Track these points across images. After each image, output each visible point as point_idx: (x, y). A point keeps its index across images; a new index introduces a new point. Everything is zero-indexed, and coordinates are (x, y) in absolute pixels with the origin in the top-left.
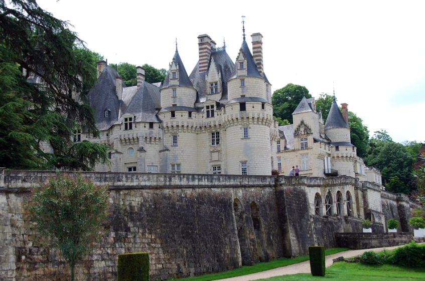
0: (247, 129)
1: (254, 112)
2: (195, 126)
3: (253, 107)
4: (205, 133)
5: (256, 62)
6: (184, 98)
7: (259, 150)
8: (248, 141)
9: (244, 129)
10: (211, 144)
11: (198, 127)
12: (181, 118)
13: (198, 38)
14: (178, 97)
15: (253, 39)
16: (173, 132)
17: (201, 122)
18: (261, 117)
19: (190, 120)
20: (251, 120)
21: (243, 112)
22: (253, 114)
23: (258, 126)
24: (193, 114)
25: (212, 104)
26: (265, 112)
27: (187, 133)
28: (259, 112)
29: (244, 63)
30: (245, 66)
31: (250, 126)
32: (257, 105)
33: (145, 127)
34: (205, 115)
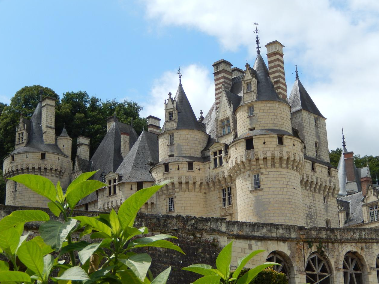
0: (258, 176)
1: (266, 149)
2: (198, 182)
3: (265, 143)
4: (215, 190)
5: (273, 81)
6: (184, 144)
7: (277, 206)
8: (260, 193)
9: (255, 176)
10: (222, 205)
11: (205, 183)
12: (178, 172)
13: (214, 66)
14: (176, 145)
15: (268, 51)
16: (169, 193)
17: (208, 175)
18: (278, 155)
19: (191, 174)
20: (262, 163)
21: (249, 151)
22: (265, 153)
23: (274, 170)
24: (196, 165)
25: (219, 149)
26: (285, 150)
27: (187, 193)
28: (273, 149)
29: (252, 83)
30: (254, 88)
31: (262, 171)
32: (271, 140)
33: (132, 189)
34: (212, 165)
